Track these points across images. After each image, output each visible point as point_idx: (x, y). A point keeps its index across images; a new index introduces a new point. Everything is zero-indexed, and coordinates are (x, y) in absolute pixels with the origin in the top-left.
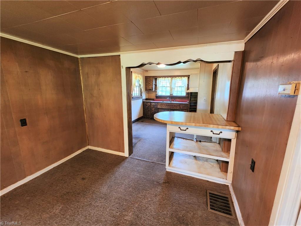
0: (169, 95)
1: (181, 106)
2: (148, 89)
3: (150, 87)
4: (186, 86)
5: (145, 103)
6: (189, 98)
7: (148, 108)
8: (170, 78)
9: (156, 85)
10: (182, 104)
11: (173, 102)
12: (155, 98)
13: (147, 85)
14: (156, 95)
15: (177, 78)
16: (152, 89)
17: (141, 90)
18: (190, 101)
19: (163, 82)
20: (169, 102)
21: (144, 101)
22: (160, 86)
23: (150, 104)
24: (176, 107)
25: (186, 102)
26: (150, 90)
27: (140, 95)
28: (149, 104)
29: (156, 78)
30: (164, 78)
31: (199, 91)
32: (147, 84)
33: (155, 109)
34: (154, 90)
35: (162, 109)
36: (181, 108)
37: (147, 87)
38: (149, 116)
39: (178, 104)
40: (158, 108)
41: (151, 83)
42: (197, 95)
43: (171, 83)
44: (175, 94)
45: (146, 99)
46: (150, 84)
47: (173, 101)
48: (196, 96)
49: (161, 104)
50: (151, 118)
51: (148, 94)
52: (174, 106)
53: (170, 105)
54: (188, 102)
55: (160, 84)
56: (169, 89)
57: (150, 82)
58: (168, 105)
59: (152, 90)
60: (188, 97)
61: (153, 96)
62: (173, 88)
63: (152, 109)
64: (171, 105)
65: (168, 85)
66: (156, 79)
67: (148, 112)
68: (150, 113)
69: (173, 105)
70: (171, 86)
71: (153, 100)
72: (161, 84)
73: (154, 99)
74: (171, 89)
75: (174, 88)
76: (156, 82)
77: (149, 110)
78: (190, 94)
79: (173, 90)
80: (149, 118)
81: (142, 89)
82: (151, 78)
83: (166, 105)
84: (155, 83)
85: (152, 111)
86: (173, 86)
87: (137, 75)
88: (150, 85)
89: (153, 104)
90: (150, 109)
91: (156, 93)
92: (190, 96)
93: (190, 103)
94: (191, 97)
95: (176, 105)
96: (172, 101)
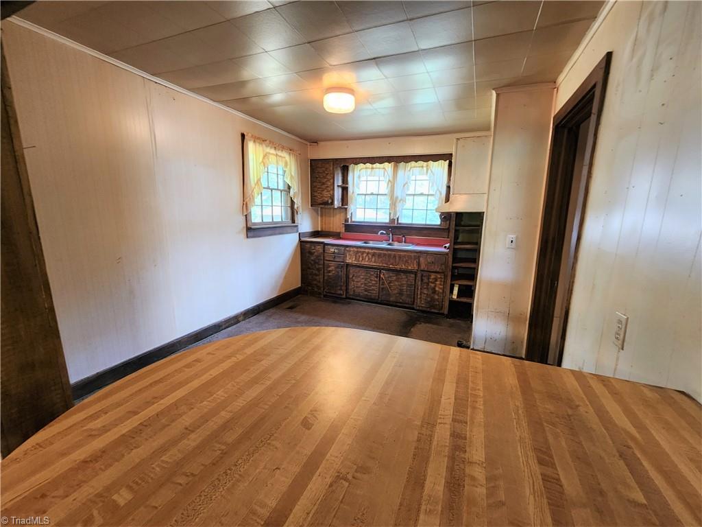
0: (387, 221)
1: (421, 259)
2: (320, 201)
3: (325, 193)
4: (441, 194)
5: (308, 245)
6: (452, 234)
7: (315, 263)
8: (388, 166)
9: (345, 190)
10: (426, 253)
11: (397, 246)
12: (343, 230)
13: (316, 189)
14: (346, 220)
15: (413, 163)
16: (330, 201)
17: (292, 203)
18: (455, 243)
19: (369, 178)
20: (384, 245)
21: (303, 239)
22: (357, 191)
23: (321, 250)
24: (406, 261)
25: (440, 246)
26: (326, 203)
27: (291, 221)
28: (320, 248)
29: (344, 166)
30: (368, 165)
31: (490, 208)
32: (315, 184)
33: (338, 267)
34: (337, 203)
35: (359, 267)
36: (422, 268)
37: (316, 194)
38: (319, 287)
39: (413, 255)
40: (348, 265)
41: (329, 180)
42: (478, 223)
43: (392, 183)
44: (405, 220)
45: (316, 234)
46: (324, 184)
47: (400, 241)
48: (478, 226)
49: (358, 252)
50: (324, 296)
51: (322, 216)
52: (397, 258)
53: (385, 255)
54: (447, 245)
55: (359, 184)
56: (385, 202)
57: (325, 177)
58: (379, 255)
59: (332, 203)
60: (448, 229)
61: (336, 223)
62: (399, 198)
63: (329, 267)
64: (390, 255)
65: (384, 189)
66: (345, 170)
67: (316, 275)
68: (322, 280)
69: (395, 256)
70: (392, 191)
71: (337, 236)
72: (363, 185)
73: (339, 233)
74: (394, 203)
75: (403, 200)
76: (345, 180)
77: (319, 270)
78: (454, 218)
79: (399, 206)
80: (320, 294)
81: (295, 201)
82: (327, 166)
83: (374, 255)
84: (343, 182)
85: (329, 272)
86: (398, 193)
87: (273, 151)
88: (324, 187)
89: (333, 250)
90: (321, 266)
91: (346, 214)
92: (456, 225)
93: (455, 251)
94: (456, 231)
95: (404, 256)
96: (396, 243)
